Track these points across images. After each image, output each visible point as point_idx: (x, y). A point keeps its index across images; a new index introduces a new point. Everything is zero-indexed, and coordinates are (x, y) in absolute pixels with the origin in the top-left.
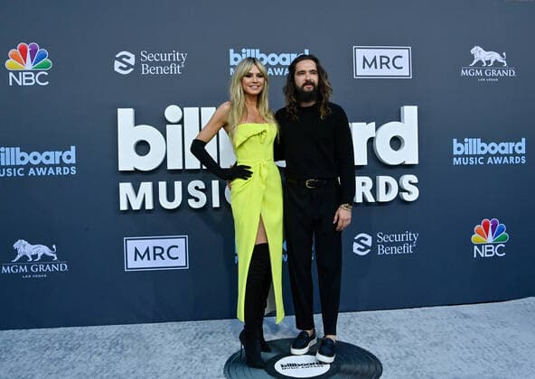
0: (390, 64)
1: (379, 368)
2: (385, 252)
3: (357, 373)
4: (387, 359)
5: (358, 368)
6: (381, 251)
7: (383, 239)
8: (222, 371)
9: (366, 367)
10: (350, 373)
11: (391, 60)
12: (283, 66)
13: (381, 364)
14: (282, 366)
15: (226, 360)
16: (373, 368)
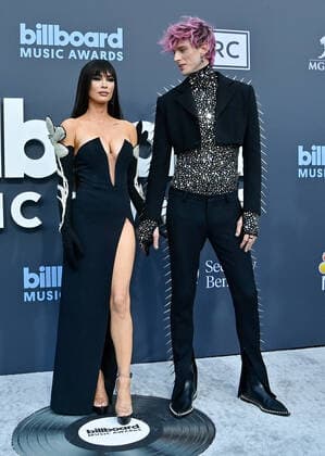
0: (224, 52)
1: (211, 428)
2: (215, 284)
3: (184, 437)
4: (220, 417)
5: (186, 430)
6: (211, 284)
7: (213, 269)
8: (10, 443)
9: (195, 429)
10: (175, 437)
11: (225, 47)
12: (90, 48)
13: (213, 425)
14: (88, 432)
15: (14, 428)
16: (203, 429)
